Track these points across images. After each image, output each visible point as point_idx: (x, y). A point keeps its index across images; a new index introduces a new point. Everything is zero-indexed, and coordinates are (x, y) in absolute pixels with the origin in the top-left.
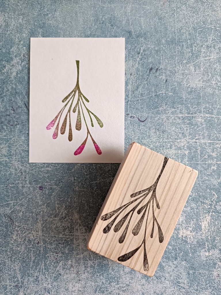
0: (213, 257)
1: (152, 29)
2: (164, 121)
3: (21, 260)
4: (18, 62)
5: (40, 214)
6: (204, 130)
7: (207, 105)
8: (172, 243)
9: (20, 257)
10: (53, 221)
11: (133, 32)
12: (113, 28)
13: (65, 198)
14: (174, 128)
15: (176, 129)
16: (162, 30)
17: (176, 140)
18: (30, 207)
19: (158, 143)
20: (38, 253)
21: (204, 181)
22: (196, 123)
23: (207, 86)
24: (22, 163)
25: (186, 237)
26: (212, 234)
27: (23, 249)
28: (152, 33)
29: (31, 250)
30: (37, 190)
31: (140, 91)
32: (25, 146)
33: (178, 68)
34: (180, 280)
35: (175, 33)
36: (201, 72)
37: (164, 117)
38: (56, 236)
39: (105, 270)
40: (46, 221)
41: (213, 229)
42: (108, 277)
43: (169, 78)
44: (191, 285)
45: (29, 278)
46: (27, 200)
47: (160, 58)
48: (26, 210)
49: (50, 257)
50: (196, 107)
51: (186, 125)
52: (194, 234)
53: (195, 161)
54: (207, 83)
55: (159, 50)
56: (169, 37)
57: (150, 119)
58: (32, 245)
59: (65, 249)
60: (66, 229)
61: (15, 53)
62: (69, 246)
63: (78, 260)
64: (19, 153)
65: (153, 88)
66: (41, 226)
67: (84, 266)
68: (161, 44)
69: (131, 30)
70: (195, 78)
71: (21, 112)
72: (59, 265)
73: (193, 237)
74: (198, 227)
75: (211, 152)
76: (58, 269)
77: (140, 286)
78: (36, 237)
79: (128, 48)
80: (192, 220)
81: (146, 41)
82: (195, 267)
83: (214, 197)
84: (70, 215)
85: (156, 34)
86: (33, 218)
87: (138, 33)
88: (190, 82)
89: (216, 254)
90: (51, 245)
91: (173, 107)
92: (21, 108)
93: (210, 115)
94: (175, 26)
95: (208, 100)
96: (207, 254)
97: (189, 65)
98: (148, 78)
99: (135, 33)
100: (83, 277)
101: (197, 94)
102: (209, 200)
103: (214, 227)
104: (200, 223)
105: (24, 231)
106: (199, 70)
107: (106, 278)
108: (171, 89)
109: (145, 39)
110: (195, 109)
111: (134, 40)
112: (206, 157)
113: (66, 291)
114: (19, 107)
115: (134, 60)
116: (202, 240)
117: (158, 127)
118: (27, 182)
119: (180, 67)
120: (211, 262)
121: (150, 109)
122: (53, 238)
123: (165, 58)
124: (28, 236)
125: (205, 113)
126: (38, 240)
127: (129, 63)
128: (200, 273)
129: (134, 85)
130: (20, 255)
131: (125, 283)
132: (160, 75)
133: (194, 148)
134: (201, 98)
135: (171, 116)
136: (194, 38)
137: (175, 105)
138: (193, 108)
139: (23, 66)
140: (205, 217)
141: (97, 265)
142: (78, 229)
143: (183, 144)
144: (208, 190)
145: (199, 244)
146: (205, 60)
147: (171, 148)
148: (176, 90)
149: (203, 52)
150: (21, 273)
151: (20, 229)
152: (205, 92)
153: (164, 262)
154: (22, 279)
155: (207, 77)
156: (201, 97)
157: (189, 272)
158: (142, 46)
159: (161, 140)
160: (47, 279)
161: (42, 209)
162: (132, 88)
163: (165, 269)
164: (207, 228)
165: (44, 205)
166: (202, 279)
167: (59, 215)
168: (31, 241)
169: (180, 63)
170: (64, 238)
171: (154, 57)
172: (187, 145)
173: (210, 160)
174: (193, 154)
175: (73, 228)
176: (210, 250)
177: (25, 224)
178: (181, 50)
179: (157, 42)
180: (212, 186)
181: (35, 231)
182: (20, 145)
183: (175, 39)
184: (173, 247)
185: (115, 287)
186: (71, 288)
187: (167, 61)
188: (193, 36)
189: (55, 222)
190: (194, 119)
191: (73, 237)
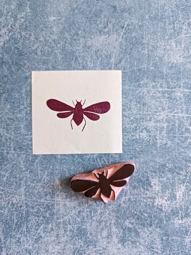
0: (186, 225)
1: (137, 5)
2: (145, 94)
3: (5, 222)
4: (5, 32)
5: (23, 180)
6: (183, 105)
7: (187, 81)
8: (147, 211)
9: (4, 220)
10: (36, 187)
11: (118, 7)
12: (99, 3)
13: (47, 165)
14: (154, 102)
15: (156, 102)
16: (146, 6)
17: (155, 113)
18: (14, 173)
19: (138, 115)
20: (20, 216)
21: (180, 153)
22: (175, 98)
23: (187, 63)
24: (7, 130)
25: (162, 205)
26: (186, 203)
27: (7, 211)
28: (136, 9)
29: (14, 214)
30: (21, 156)
31: (122, 65)
32: (10, 114)
33: (160, 44)
34: (154, 246)
35: (158, 9)
36: (181, 48)
37: (145, 90)
38: (38, 200)
39: (83, 234)
40: (29, 186)
41: (186, 199)
42: (86, 241)
43: (151, 53)
44: (164, 251)
45: (11, 239)
46: (11, 166)
47: (143, 33)
48: (10, 175)
49: (32, 220)
50: (176, 81)
51: (166, 99)
52: (169, 202)
53: (173, 134)
54: (187, 59)
55: (142, 25)
56: (152, 13)
57: (132, 92)
58: (15, 208)
59: (46, 214)
60: (48, 194)
61: (3, 23)
62: (50, 210)
63: (59, 224)
64: (4, 120)
65: (135, 62)
66: (24, 191)
67: (64, 230)
68: (144, 20)
69: (115, 5)
70: (176, 54)
71: (7, 81)
72: (40, 228)
73: (168, 206)
74: (173, 196)
75: (188, 125)
76: (39, 231)
77: (116, 250)
78: (19, 201)
79: (113, 22)
80: (167, 190)
81: (130, 16)
82: (168, 234)
83: (189, 169)
84: (52, 182)
85: (140, 9)
86: (16, 183)
87: (123, 8)
88: (171, 57)
89: (189, 222)
90: (34, 209)
91: (154, 81)
92: (7, 77)
93: (189, 90)
94: (159, 3)
95: (188, 76)
96: (180, 222)
97: (171, 41)
98: (130, 52)
99: (120, 8)
100: (62, 239)
101: (177, 69)
102: (184, 171)
103: (188, 197)
104: (175, 193)
105: (8, 195)
106: (180, 46)
107: (84, 242)
108: (153, 64)
109: (129, 14)
110: (175, 84)
111: (118, 14)
112: (184, 130)
113: (46, 253)
114: (5, 76)
115: (118, 34)
116: (176, 209)
117: (138, 100)
118: (12, 149)
119: (162, 43)
120: (184, 229)
121: (132, 82)
122: (35, 202)
123: (148, 33)
124: (12, 200)
125: (184, 88)
126: (20, 204)
127: (113, 37)
128: (173, 240)
129: (117, 58)
130: (4, 217)
131: (102, 247)
132: (142, 50)
133: (172, 121)
134: (181, 74)
135: (152, 89)
136: (176, 16)
137: (156, 79)
138: (173, 82)
139: (10, 37)
140: (180, 187)
141: (76, 229)
142: (59, 194)
143: (162, 117)
144: (184, 162)
145: (173, 213)
146: (186, 37)
147: (150, 121)
148: (157, 64)
149: (184, 29)
150: (4, 234)
151: (4, 192)
152: (185, 68)
153: (139, 228)
154: (5, 240)
155: (187, 53)
156: (181, 72)
157: (163, 238)
158: (126, 21)
159: (141, 113)
160: (28, 241)
161: (25, 175)
162: (115, 62)
163: (140, 234)
164: (181, 198)
165: (27, 170)
166: (175, 245)
167: (41, 181)
168: (14, 204)
169: (162, 39)
170: (46, 203)
171: (137, 32)
172: (166, 118)
173: (187, 133)
174: (171, 127)
175: (54, 193)
176: (183, 218)
177: (9, 188)
178: (163, 26)
179: (140, 18)
180: (188, 158)
181: (19, 195)
182: (6, 113)
183: (158, 16)
184: (149, 215)
185: (92, 250)
186: (51, 250)
187: (150, 37)
188: (176, 13)
189: (38, 188)
190: (173, 93)
191: (54, 202)
